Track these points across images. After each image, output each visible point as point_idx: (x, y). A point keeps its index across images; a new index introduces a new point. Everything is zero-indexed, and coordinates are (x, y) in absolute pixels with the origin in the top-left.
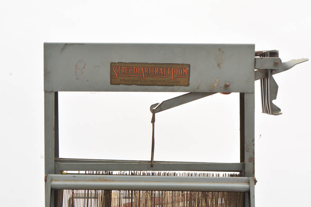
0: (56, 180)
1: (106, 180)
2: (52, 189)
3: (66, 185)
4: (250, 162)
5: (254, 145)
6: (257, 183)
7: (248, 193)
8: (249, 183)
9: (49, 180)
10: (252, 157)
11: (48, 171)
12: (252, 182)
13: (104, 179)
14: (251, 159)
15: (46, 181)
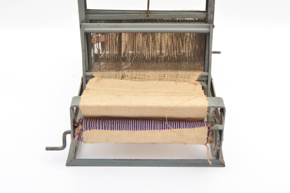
0: (87, 27)
1: (118, 27)
2: (85, 33)
3: (94, 30)
4: (211, 13)
5: (214, 3)
6: (214, 27)
7: (208, 34)
8: (210, 28)
9: (82, 27)
10: (213, 10)
11: (82, 22)
12: (211, 27)
13: (117, 26)
14: (212, 12)
15: (81, 27)
